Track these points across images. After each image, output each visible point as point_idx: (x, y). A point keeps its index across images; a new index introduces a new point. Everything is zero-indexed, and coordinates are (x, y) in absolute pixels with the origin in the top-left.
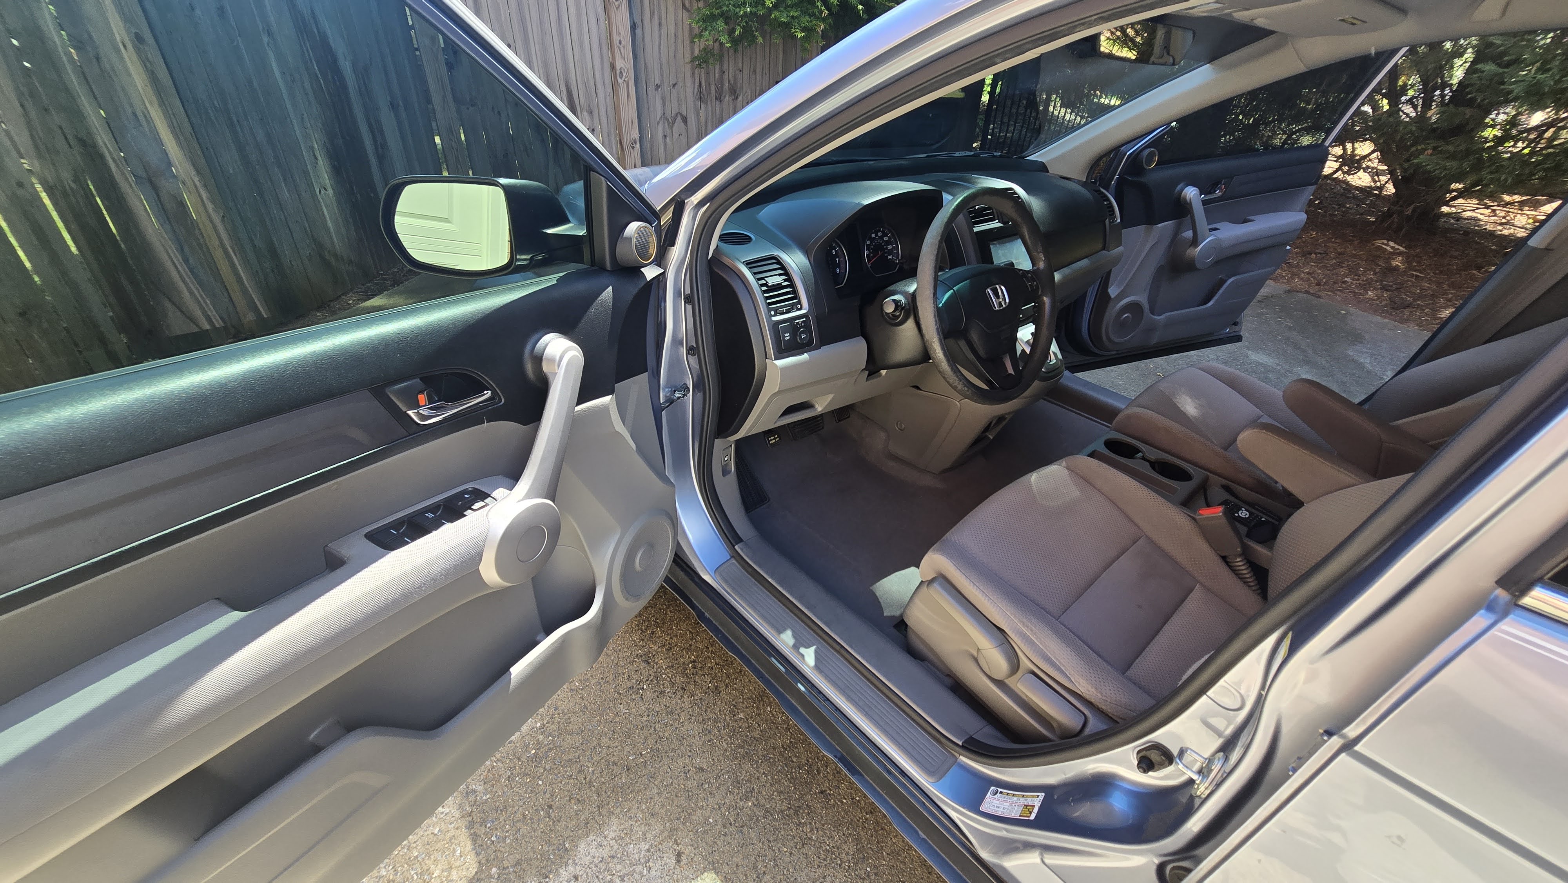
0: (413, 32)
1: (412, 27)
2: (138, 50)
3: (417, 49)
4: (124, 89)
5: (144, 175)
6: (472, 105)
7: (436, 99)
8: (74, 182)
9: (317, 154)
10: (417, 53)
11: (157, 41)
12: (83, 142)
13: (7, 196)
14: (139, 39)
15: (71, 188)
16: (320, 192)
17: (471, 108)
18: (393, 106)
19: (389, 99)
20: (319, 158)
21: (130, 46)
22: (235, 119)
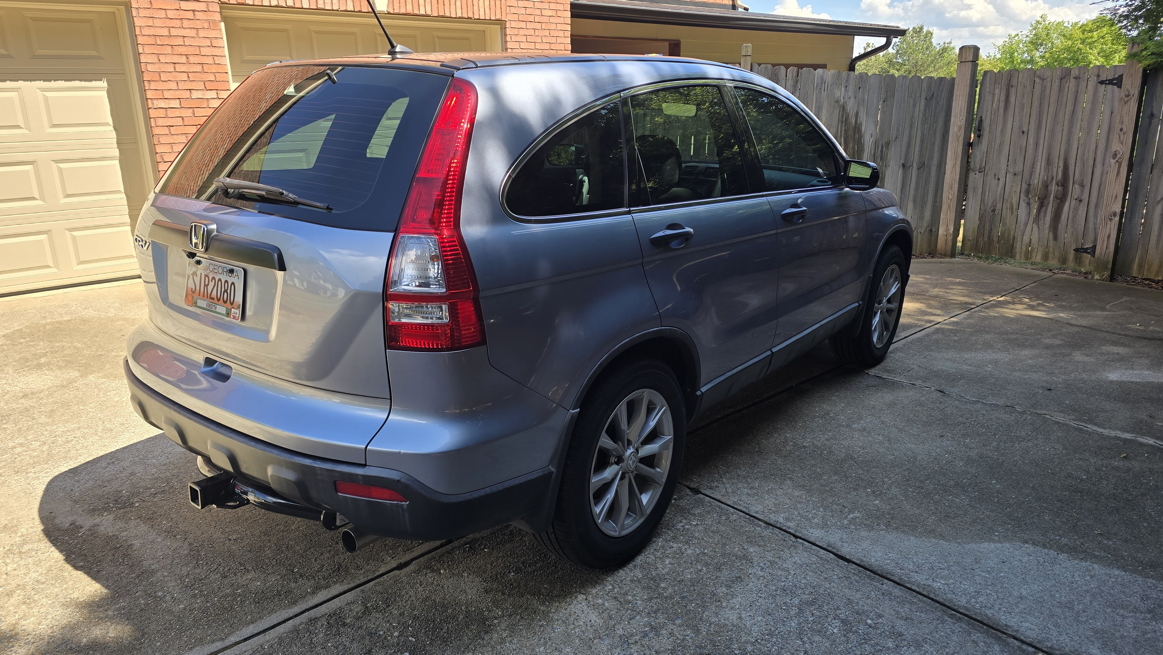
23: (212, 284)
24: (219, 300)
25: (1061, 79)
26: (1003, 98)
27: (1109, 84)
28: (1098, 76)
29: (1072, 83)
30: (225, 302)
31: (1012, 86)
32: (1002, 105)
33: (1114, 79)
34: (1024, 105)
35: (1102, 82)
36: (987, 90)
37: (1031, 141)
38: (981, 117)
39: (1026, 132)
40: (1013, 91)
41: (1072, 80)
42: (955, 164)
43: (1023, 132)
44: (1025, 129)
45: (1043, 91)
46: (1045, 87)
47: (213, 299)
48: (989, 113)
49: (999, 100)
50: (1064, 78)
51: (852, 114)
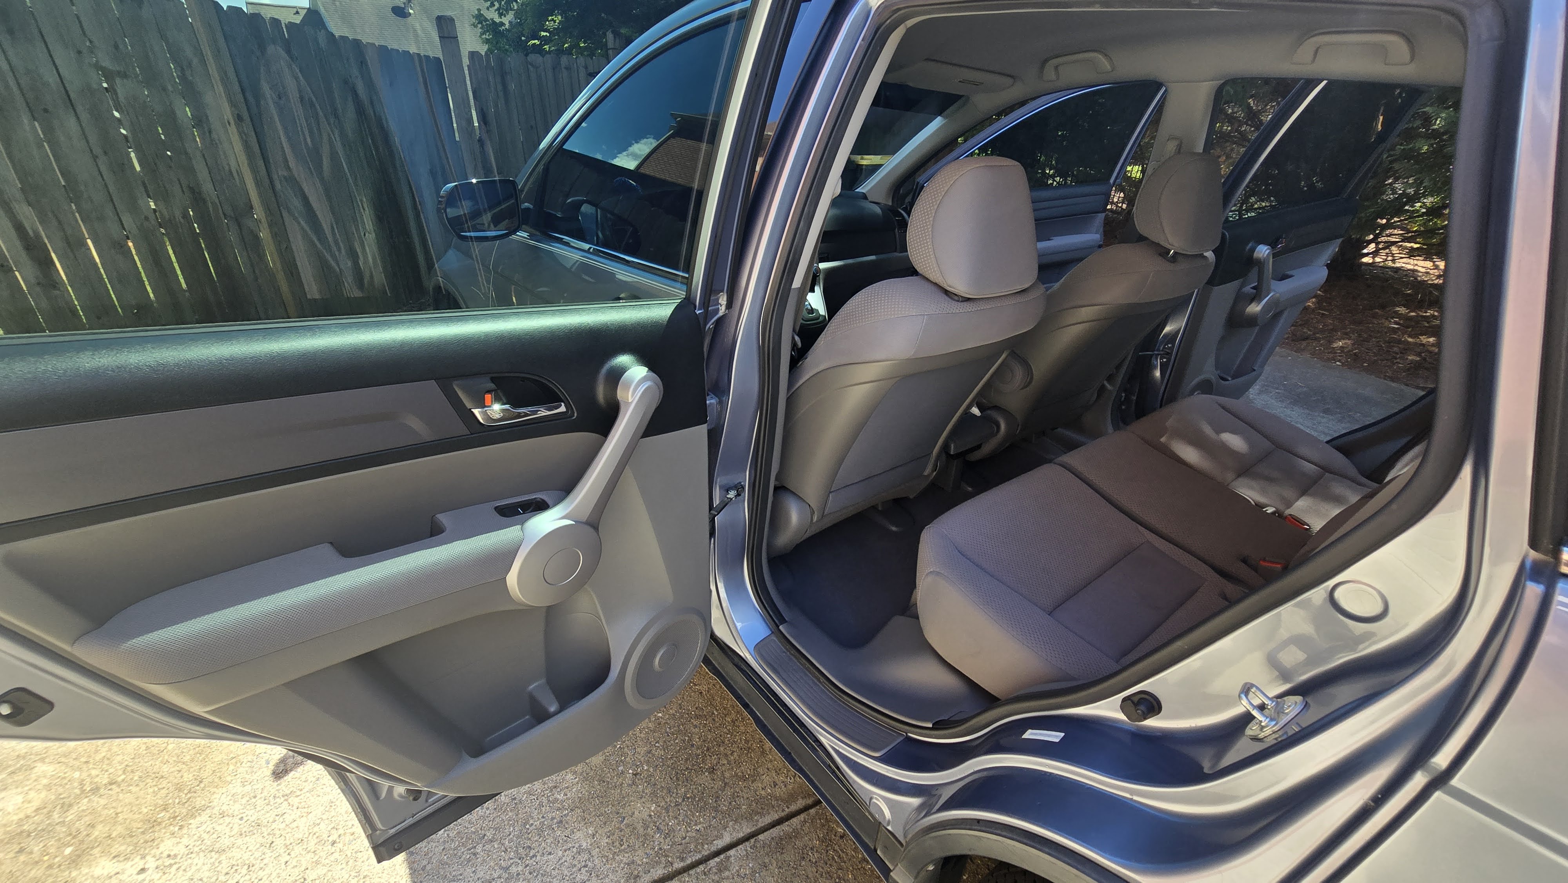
2: (238, 126)
4: (225, 153)
5: (232, 215)
8: (183, 218)
11: (252, 120)
12: (192, 190)
13: (137, 227)
14: (239, 118)
15: (180, 222)
16: (365, 235)
20: (367, 209)
21: (232, 122)
25: (554, 69)
26: (500, 87)
28: (586, 68)
29: (565, 73)
31: (506, 73)
32: (501, 94)
34: (524, 95)
36: (480, 76)
38: (482, 109)
40: (508, 78)
41: (564, 70)
42: (476, 165)
43: (532, 127)
45: (539, 79)
49: (496, 88)
50: (556, 67)
51: (366, 102)
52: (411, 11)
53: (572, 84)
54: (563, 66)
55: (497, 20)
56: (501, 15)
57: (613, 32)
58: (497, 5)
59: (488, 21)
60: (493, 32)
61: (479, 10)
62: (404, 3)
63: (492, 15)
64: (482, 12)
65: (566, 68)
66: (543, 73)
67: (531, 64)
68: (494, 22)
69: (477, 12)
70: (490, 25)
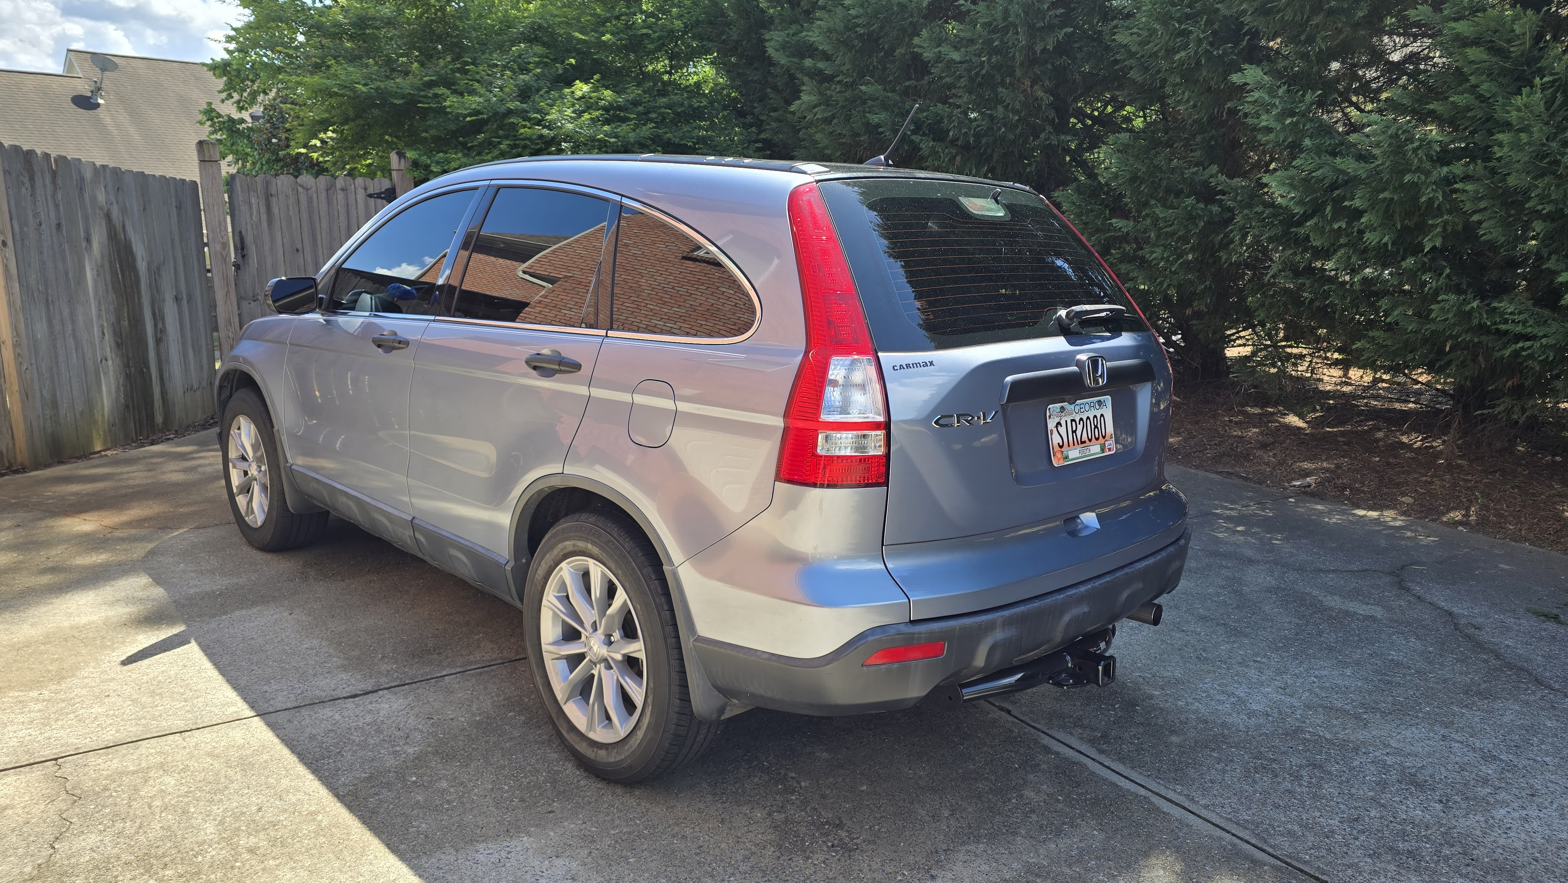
0: (206, 249)
1: (206, 245)
3: (209, 271)
6: (254, 301)
7: (219, 296)
9: (106, 331)
10: (209, 275)
17: (252, 303)
18: (177, 299)
19: (174, 293)
20: (106, 335)
22: (50, 300)
23: (1080, 427)
24: (1090, 440)
25: (327, 190)
26: (263, 209)
27: (377, 198)
28: (366, 189)
29: (341, 195)
30: (1097, 439)
31: (271, 195)
32: (264, 217)
33: (382, 193)
34: (291, 218)
35: (370, 196)
36: (241, 199)
37: (309, 260)
38: (240, 232)
39: (301, 250)
40: (274, 200)
41: (339, 192)
42: (228, 292)
43: (297, 250)
44: (299, 247)
45: (310, 201)
46: (311, 198)
47: (1085, 442)
48: (249, 227)
49: (259, 212)
50: (330, 189)
51: (119, 228)
52: (101, 101)
53: (348, 205)
54: (338, 186)
55: (236, 116)
56: (241, 109)
57: (397, 153)
58: (236, 96)
59: (223, 117)
60: (228, 131)
61: (210, 104)
62: (92, 92)
63: (228, 109)
64: (213, 106)
65: (342, 189)
66: (315, 195)
67: (301, 186)
68: (231, 120)
69: (206, 107)
70: (224, 123)
